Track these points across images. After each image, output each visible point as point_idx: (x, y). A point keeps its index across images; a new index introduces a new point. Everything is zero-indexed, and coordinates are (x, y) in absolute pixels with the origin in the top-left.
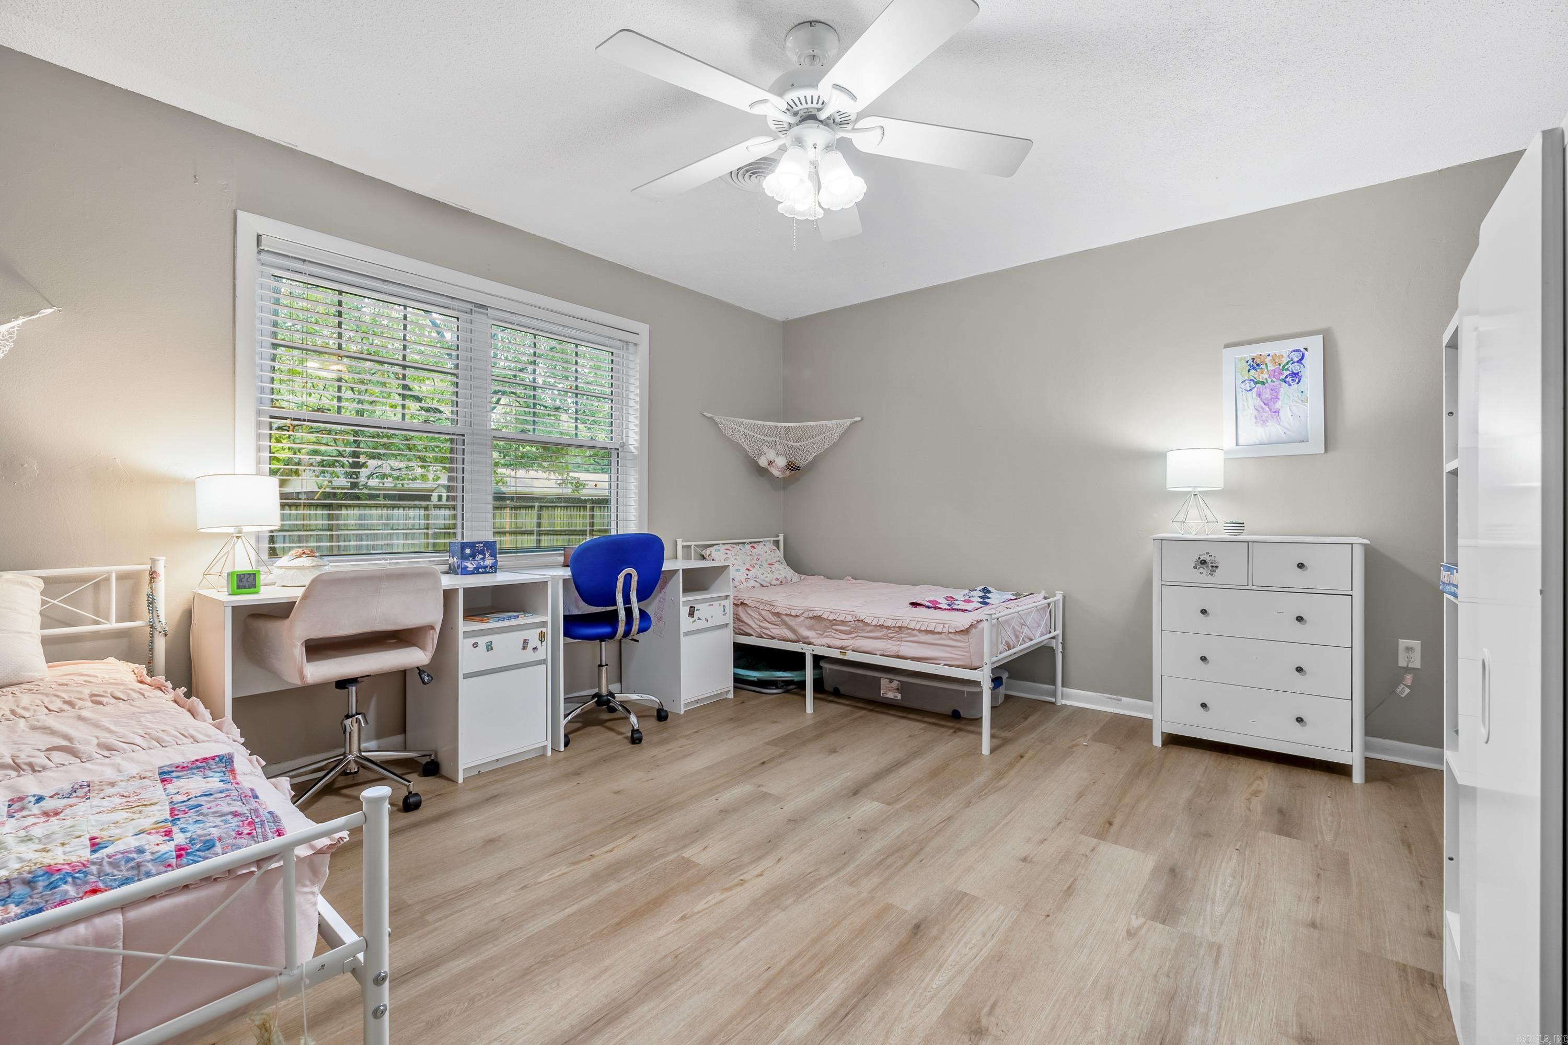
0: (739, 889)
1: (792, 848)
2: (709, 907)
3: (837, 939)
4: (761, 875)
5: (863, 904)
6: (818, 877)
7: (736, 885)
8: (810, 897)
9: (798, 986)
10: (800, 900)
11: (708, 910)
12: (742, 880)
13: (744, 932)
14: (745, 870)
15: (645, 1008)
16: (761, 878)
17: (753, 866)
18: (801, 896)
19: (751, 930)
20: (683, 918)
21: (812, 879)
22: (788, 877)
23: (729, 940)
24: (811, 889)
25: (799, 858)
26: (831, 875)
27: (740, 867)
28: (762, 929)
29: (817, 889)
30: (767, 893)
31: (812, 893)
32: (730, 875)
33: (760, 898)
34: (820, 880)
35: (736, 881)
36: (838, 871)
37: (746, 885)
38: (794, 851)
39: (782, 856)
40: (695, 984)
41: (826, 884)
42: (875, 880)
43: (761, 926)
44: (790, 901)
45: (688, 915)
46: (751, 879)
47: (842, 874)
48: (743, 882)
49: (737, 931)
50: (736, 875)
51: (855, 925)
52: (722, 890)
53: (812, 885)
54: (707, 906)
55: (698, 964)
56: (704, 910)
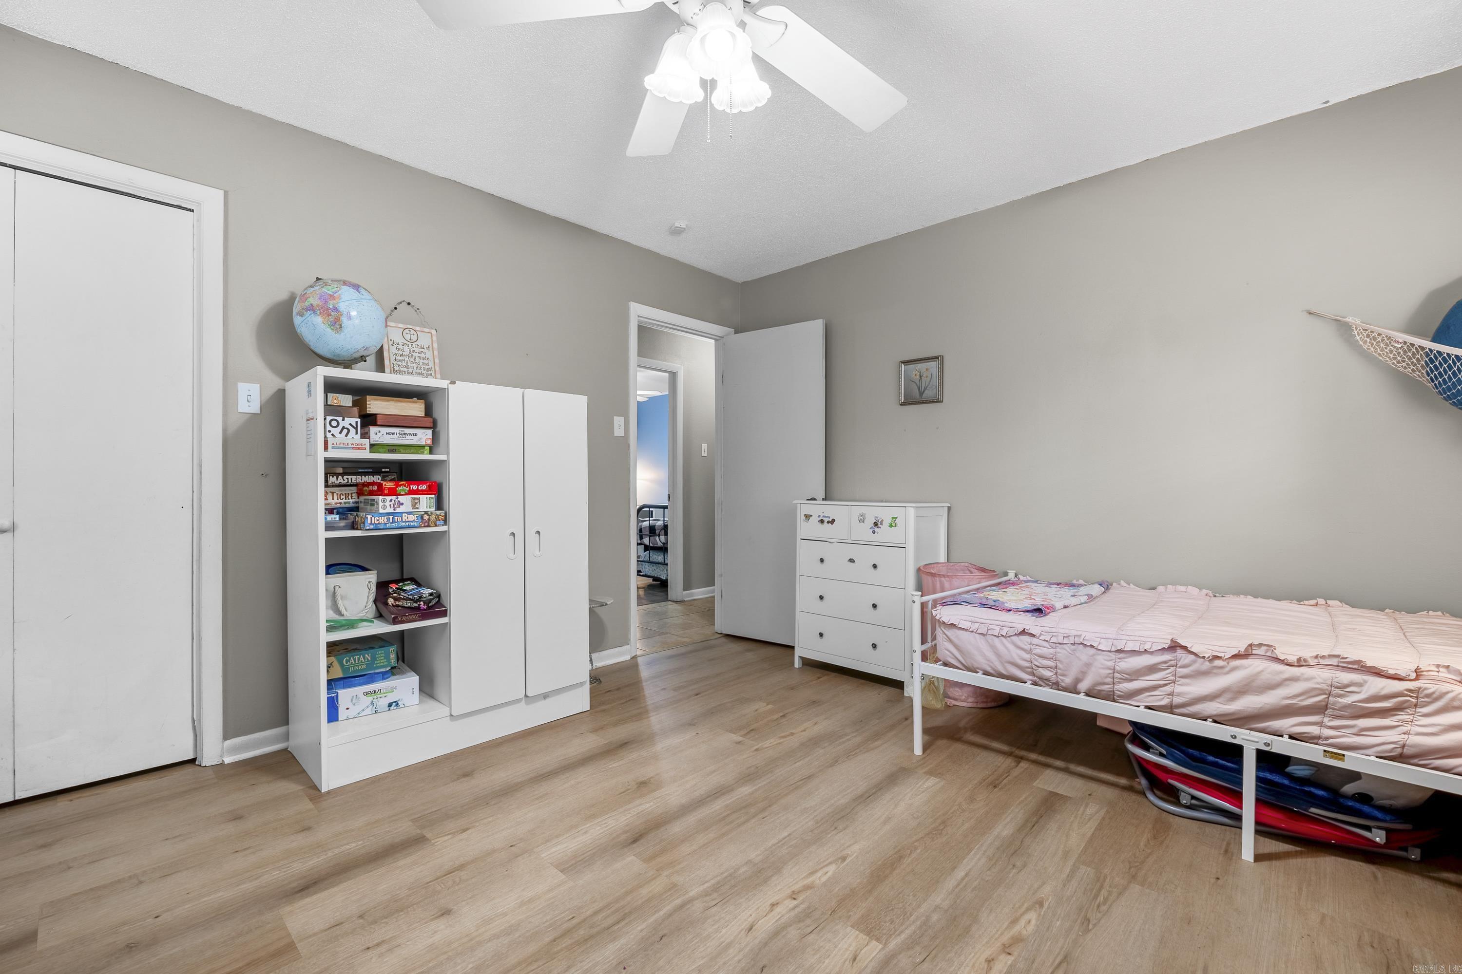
0: (797, 887)
1: (731, 951)
2: (822, 868)
3: (707, 834)
4: (773, 905)
5: (671, 863)
6: (708, 898)
7: (800, 892)
8: (721, 874)
9: (745, 807)
10: (733, 871)
11: (822, 865)
12: (795, 899)
13: (785, 843)
14: (793, 914)
15: (843, 801)
16: (773, 900)
17: (783, 920)
18: (731, 875)
19: (779, 844)
20: (844, 859)
21: (715, 895)
22: (741, 900)
23: (797, 838)
24: (718, 883)
25: (724, 931)
26: (691, 900)
27: (799, 919)
28: (770, 844)
29: (713, 882)
30: (766, 881)
31: (719, 878)
32: (809, 908)
33: (772, 875)
34: (706, 894)
35: (801, 898)
36: (681, 907)
37: (789, 891)
38: (729, 945)
39: (747, 936)
40: (815, 811)
41: (702, 888)
42: (645, 892)
43: (771, 847)
44: (743, 870)
45: (840, 861)
46: (785, 900)
47: (678, 902)
48: (793, 896)
49: (791, 844)
50: (803, 906)
51: (688, 845)
52: (814, 887)
53: (716, 888)
54: (825, 870)
55: (817, 823)
56: (826, 866)
